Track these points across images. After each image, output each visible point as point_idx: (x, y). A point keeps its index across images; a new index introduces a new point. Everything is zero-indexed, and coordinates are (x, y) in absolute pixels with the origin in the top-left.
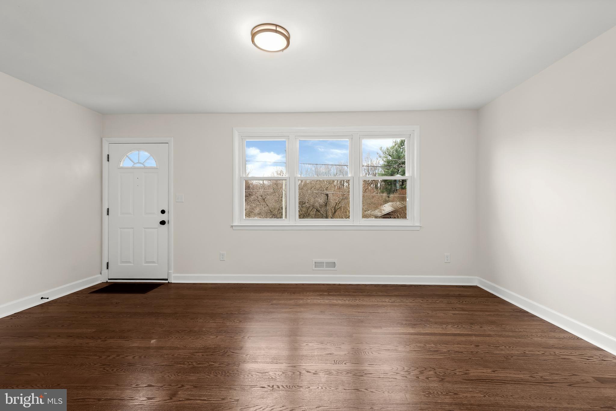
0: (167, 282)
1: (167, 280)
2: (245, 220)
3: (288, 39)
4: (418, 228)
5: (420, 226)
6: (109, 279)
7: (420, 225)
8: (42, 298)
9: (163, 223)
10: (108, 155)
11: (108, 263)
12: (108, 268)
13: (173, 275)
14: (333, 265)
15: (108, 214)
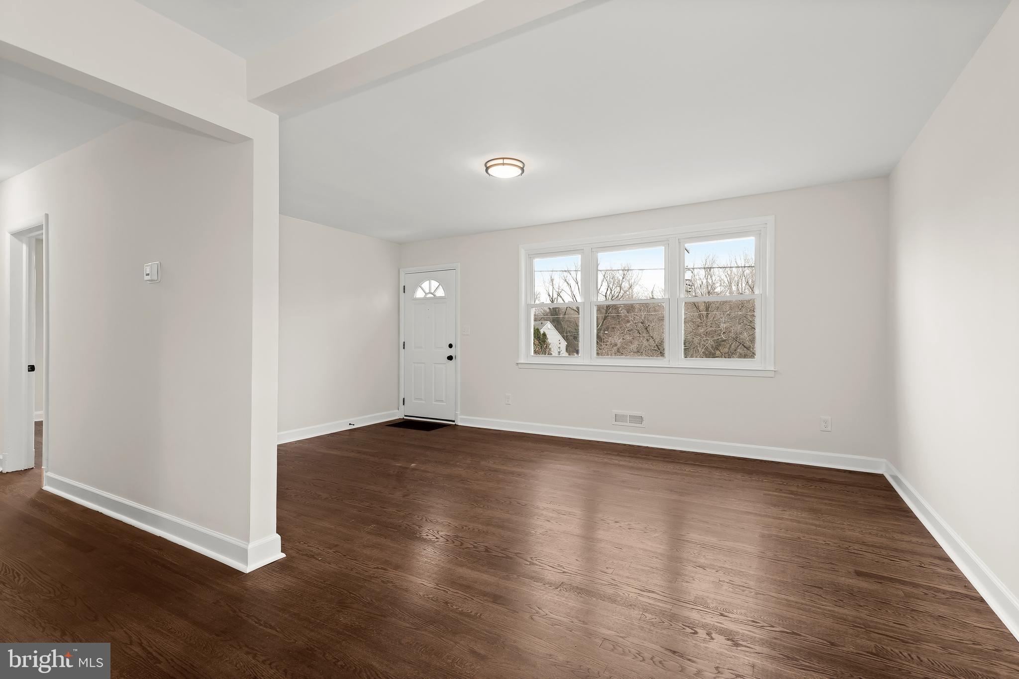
0: (454, 423)
1: (454, 421)
2: (532, 356)
3: (522, 169)
4: (772, 374)
5: (775, 371)
6: (405, 416)
7: (775, 369)
8: (350, 424)
9: (450, 358)
10: (404, 286)
11: (404, 399)
12: (404, 404)
13: (459, 417)
14: (640, 419)
15: (404, 348)
